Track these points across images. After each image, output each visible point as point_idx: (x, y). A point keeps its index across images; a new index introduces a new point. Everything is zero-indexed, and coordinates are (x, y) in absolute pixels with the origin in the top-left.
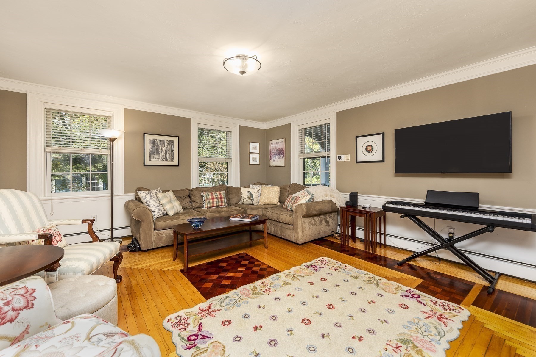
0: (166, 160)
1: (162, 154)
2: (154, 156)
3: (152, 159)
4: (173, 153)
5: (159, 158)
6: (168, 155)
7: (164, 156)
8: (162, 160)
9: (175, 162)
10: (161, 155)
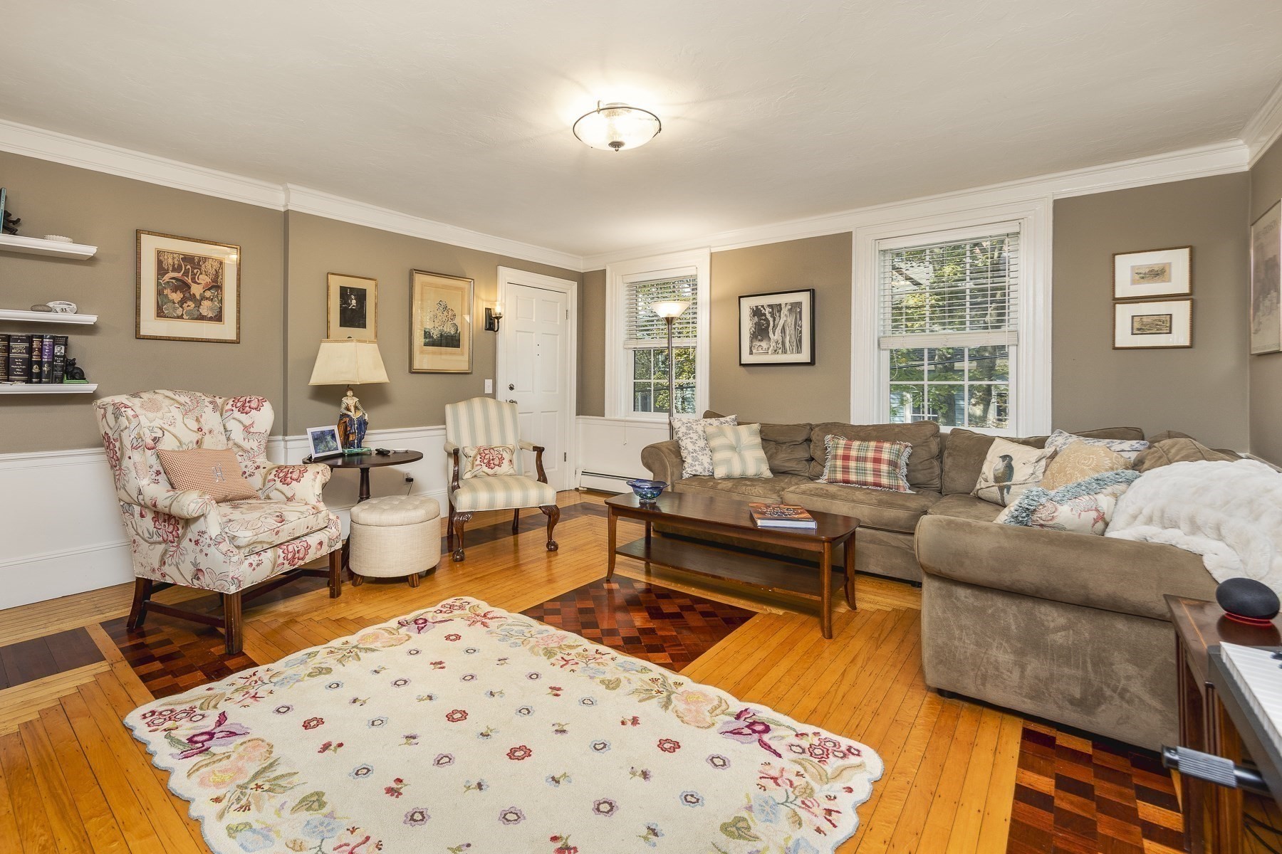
0: (785, 352)
1: (775, 336)
2: (758, 343)
3: (754, 351)
4: (801, 332)
5: (768, 348)
6: (788, 338)
7: (780, 341)
8: (776, 351)
9: (805, 356)
10: (772, 340)
